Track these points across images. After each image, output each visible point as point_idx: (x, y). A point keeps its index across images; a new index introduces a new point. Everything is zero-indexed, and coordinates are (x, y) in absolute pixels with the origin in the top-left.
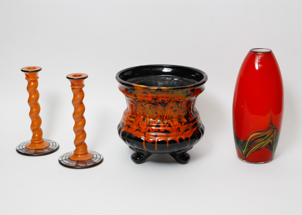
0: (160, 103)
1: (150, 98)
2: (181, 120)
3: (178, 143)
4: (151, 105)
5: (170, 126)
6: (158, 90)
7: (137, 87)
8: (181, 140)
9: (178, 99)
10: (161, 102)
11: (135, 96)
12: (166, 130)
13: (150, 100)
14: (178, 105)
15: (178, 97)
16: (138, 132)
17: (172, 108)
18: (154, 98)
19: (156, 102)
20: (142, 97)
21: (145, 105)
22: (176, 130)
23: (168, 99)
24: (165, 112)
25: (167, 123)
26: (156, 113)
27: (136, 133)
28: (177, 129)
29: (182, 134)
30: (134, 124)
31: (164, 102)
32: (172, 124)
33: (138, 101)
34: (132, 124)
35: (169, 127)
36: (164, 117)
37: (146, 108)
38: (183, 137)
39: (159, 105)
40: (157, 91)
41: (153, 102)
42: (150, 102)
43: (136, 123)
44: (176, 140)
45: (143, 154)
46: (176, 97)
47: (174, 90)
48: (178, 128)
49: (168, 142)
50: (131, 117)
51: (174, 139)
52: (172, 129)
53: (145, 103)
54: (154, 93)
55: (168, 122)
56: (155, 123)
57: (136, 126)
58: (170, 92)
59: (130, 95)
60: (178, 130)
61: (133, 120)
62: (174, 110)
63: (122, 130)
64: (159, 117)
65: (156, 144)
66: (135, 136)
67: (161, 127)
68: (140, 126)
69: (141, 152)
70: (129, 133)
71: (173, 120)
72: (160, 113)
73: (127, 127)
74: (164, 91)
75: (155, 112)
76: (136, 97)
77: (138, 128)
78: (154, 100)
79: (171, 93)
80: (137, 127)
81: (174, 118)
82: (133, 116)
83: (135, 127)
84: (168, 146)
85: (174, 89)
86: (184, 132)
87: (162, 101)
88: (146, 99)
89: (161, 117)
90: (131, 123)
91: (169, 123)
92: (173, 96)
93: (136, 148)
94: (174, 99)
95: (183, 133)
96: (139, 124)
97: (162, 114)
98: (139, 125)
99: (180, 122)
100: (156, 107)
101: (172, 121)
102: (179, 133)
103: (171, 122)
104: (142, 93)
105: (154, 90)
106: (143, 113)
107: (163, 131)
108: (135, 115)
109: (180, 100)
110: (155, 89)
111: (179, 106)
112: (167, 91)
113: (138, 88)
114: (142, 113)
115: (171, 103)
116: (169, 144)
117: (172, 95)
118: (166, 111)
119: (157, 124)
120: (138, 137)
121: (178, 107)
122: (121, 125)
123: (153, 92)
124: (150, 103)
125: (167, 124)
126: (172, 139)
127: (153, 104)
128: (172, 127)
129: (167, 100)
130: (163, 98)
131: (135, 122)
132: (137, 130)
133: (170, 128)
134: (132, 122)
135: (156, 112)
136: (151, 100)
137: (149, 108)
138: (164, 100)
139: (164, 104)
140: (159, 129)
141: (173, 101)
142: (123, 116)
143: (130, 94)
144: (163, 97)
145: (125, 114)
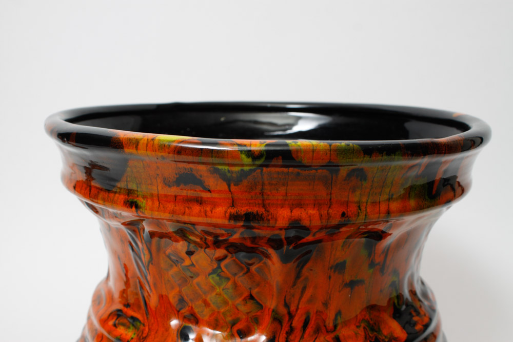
0: (276, 243)
1: (220, 210)
2: (379, 331)
4: (221, 252)
6: (269, 155)
9: (381, 217)
10: (283, 235)
11: (133, 204)
13: (216, 226)
14: (370, 255)
15: (383, 207)
17: (340, 267)
18: (243, 210)
19: (254, 239)
20: (171, 206)
21: (190, 253)
23: (329, 217)
26: (251, 299)
31: (300, 238)
33: (152, 235)
36: (297, 322)
37: (197, 275)
39: (271, 251)
40: (261, 161)
41: (236, 237)
42: (216, 236)
46: (374, 203)
47: (366, 160)
50: (119, 316)
53: (189, 241)
54: (243, 175)
58: (343, 171)
59: (105, 200)
61: (130, 334)
62: (348, 278)
64: (267, 319)
71: (343, 332)
72: (271, 300)
74: (305, 162)
76: (138, 207)
78: (242, 223)
79: (350, 174)
81: (346, 324)
82: (131, 313)
85: (368, 151)
88: (193, 219)
89: (280, 322)
92: (356, 197)
94: (361, 219)
97: (287, 305)
100: (253, 269)
104: (167, 182)
105: (246, 160)
106: (182, 300)
108: (139, 307)
110: (250, 153)
111: (377, 260)
114: (173, 298)
118: (304, 289)
121: (372, 265)
123: (238, 169)
124: (217, 244)
127: (234, 248)
129: (324, 222)
130: (297, 213)
135: (254, 293)
136: (226, 222)
137: (214, 271)
138: (306, 223)
139: (297, 245)
141: (353, 229)
142: (89, 318)
143: (101, 195)
144: (299, 204)
145: (97, 300)
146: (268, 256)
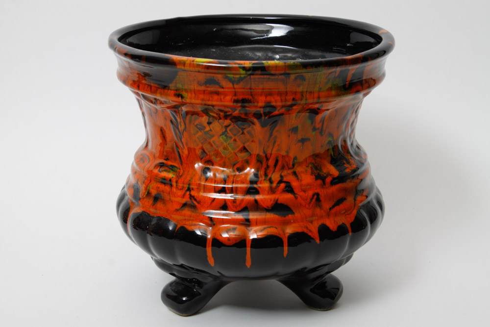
0: (258, 116)
1: (228, 98)
2: (321, 170)
3: (318, 241)
4: (227, 122)
5: (289, 189)
6: (254, 69)
7: (184, 63)
8: (325, 233)
9: (315, 100)
10: (262, 111)
11: (179, 96)
12: (279, 202)
13: (226, 106)
14: (312, 123)
15: (316, 95)
16: (187, 212)
17: (295, 130)
18: (240, 97)
19: (246, 114)
20: (202, 96)
21: (209, 123)
22: (309, 200)
23: (286, 101)
24: (274, 145)
25: (279, 179)
26: (244, 149)
27: (183, 218)
28: (312, 199)
29: (328, 215)
30: (174, 190)
31: (271, 112)
32: (295, 184)
33: (187, 113)
34: (167, 188)
35: (288, 191)
36: (271, 163)
37: (213, 136)
38: (332, 224)
39: (255, 120)
40: (250, 72)
41: (236, 113)
42: (226, 112)
43: (180, 185)
44: (310, 234)
45: (200, 284)
46: (311, 92)
47: (304, 70)
48: (314, 195)
49: (285, 241)
50: (161, 166)
51: (305, 231)
52: (296, 198)
53: (209, 116)
54: (241, 79)
55: (281, 176)
56: (243, 183)
57: (180, 193)
58: (292, 77)
59: (161, 94)
60: (314, 200)
61: (170, 175)
62: (300, 137)
63: (136, 210)
64: (254, 161)
65: (248, 249)
66: (179, 226)
67: (263, 194)
68: (193, 193)
69: (196, 276)
70: (159, 218)
71: (298, 169)
72: (256, 149)
73: (151, 201)
74: (272, 72)
75: (241, 146)
76: (182, 97)
77: (186, 200)
78: (240, 104)
79: (296, 78)
80: (184, 196)
81: (300, 164)
82: (169, 163)
83: (178, 198)
84: (285, 253)
86: (333, 207)
87: (264, 107)
88: (214, 103)
89: (261, 163)
90: (162, 187)
91: (285, 179)
92: (300, 89)
93: (182, 266)
94: (303, 102)
95: (330, 209)
96: (191, 186)
97: (264, 152)
98: (189, 189)
99: (320, 177)
100: (245, 131)
101: (295, 174)
102: (318, 210)
103: (290, 178)
104: (199, 84)
105: (242, 72)
106: (203, 152)
107: (269, 204)
108: (175, 159)
109: (321, 103)
110: (244, 68)
111: (317, 126)
112: (282, 72)
113: (187, 68)
114: (198, 152)
115: (294, 115)
116: (289, 245)
117: (299, 86)
118: (275, 142)
119: (249, 186)
120: (190, 228)
121: (314, 129)
122: (129, 196)
123: (238, 76)
124: (226, 117)
125: (280, 182)
126: (300, 230)
127: (236, 119)
128: (296, 190)
129: (284, 103)
130: (269, 99)
131: (177, 182)
132: (185, 205)
133: (289, 196)
134: (168, 182)
135: (246, 146)
136: (232, 104)
137: (223, 134)
138: (274, 104)
139: (270, 117)
140: (256, 201)
141: (300, 108)
143: (159, 91)
144: (270, 94)
146: (253, 123)
